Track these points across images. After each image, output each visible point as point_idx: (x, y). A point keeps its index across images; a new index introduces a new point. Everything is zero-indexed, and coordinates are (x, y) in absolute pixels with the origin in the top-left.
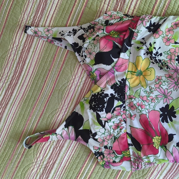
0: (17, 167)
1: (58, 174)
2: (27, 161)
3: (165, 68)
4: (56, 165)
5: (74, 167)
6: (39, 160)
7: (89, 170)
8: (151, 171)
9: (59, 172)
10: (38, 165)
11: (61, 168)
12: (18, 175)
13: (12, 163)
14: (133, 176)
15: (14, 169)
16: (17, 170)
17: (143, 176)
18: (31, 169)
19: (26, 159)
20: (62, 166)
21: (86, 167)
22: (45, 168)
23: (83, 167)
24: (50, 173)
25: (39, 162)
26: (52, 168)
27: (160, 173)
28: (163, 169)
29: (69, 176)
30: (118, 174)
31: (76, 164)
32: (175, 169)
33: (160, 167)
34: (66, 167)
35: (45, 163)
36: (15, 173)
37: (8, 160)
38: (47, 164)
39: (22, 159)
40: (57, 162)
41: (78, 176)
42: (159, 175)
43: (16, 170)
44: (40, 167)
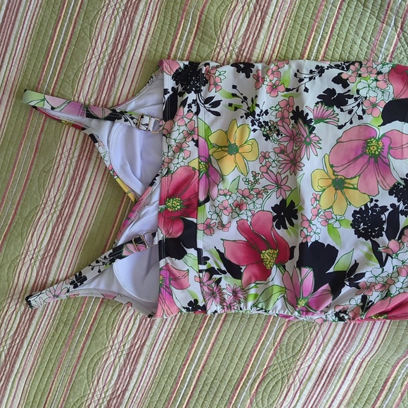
0: (80, 356)
1: (150, 363)
2: (97, 346)
4: (145, 350)
5: (177, 349)
6: (116, 342)
7: (203, 351)
8: (307, 347)
9: (151, 360)
10: (115, 352)
11: (154, 353)
12: (82, 371)
13: (69, 350)
14: (277, 358)
15: (75, 361)
16: (80, 362)
17: (294, 356)
18: (105, 359)
19: (93, 343)
20: (156, 349)
21: (198, 347)
22: (128, 354)
23: (192, 348)
24: (137, 363)
25: (117, 346)
26: (140, 355)
27: (321, 348)
28: (326, 340)
29: (170, 365)
30: (252, 356)
31: (181, 344)
32: (345, 339)
33: (322, 337)
34: (163, 351)
35: (127, 346)
36: (78, 368)
37: (64, 347)
38: (130, 349)
39: (88, 343)
40: (148, 343)
41: (185, 365)
42: (320, 352)
43: (78, 362)
44: (120, 355)
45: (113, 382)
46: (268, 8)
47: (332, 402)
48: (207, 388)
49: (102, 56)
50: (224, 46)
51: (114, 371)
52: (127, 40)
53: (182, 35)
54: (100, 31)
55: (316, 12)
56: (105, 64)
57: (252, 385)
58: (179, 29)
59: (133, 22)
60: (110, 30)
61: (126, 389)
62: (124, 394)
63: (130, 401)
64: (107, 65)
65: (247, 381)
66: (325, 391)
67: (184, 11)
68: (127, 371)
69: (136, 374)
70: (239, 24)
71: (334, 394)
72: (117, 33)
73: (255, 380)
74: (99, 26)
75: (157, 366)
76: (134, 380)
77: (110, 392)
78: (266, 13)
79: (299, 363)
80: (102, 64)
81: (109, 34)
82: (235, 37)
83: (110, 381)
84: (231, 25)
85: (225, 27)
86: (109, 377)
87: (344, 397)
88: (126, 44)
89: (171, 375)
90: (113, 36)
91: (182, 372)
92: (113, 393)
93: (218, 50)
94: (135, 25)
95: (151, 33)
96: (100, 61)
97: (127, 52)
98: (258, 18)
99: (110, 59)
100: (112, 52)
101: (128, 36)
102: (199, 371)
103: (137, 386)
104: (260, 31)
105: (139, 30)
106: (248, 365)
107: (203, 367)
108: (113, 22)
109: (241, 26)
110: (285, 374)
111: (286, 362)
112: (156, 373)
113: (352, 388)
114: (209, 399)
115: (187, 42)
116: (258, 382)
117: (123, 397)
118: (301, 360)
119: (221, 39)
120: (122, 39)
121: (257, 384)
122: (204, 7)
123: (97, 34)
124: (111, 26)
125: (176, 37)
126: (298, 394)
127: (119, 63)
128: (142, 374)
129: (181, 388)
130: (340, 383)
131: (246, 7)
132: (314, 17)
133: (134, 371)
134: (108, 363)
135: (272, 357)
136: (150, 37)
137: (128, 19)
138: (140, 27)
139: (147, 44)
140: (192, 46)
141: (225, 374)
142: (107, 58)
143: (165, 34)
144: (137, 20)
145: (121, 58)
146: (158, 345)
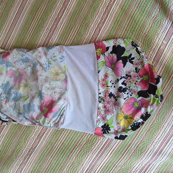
0: (23, 133)
1: (45, 139)
2: (29, 130)
3: (103, 101)
4: (45, 134)
5: (55, 136)
6: (35, 130)
7: (63, 138)
8: (97, 142)
9: (46, 138)
10: (35, 134)
11: (47, 136)
12: (23, 138)
13: (20, 130)
14: (86, 144)
15: (21, 134)
16: (23, 135)
17: (92, 145)
18: (31, 135)
19: (28, 129)
20: (48, 135)
21: (62, 137)
22: (39, 135)
23: (60, 136)
24: (41, 138)
25: (36, 132)
26: (42, 136)
27: (101, 143)
28: (103, 140)
29: (52, 141)
30: (78, 143)
31: (56, 135)
32: (109, 141)
33: (102, 139)
34: (50, 136)
35: (39, 132)
36: (22, 137)
37: (18, 129)
38: (40, 133)
39: (26, 129)
40: (46, 133)
41: (56, 142)
42: (100, 145)
43: (22, 135)
44: (36, 135)
45: (32, 144)
46: (101, 28)
47: (102, 162)
48: (62, 151)
49: (46, 34)
50: (86, 38)
51: (33, 140)
52: (55, 30)
53: (73, 32)
54: (46, 25)
55: (117, 32)
56: (46, 37)
57: (76, 152)
58: (72, 30)
59: (57, 24)
60: (50, 25)
61: (36, 147)
62: (35, 148)
63: (37, 151)
64: (47, 37)
65: (75, 151)
66: (99, 158)
67: (75, 24)
68: (38, 141)
69: (40, 142)
70: (92, 32)
71: (102, 160)
72: (52, 27)
73: (78, 151)
74: (46, 23)
75: (47, 141)
76: (39, 144)
77: (31, 147)
78: (101, 30)
79: (93, 147)
80: (45, 36)
81: (49, 27)
82: (90, 36)
83: (31, 143)
84: (89, 32)
85: (87, 32)
86: (31, 142)
87: (105, 161)
88: (54, 31)
89: (51, 145)
90: (50, 28)
91: (55, 144)
92: (32, 147)
93: (83, 39)
94: (58, 25)
95: (63, 29)
96: (45, 35)
97: (54, 34)
98: (98, 31)
99: (48, 35)
100: (49, 33)
101: (55, 29)
102: (61, 145)
103: (40, 146)
104: (98, 35)
105: (59, 28)
106: (76, 145)
107: (62, 144)
108: (51, 23)
109: (92, 33)
110: (88, 150)
111: (89, 147)
112: (47, 143)
113: (108, 159)
114: (62, 155)
115: (74, 35)
116: (79, 152)
117: (35, 149)
118: (94, 146)
119: (85, 36)
120: (53, 29)
121: (78, 152)
122: (81, 24)
123: (45, 26)
124: (50, 24)
125: (70, 33)
126: (91, 158)
127: (51, 37)
128: (42, 142)
129: (54, 150)
130: (105, 157)
131: (95, 26)
132: (116, 34)
133: (40, 141)
134: (32, 137)
135: (85, 144)
136: (62, 30)
137: (56, 23)
138: (60, 26)
139: (61, 33)
140: (75, 36)
141: (69, 147)
142: (47, 35)
143: (67, 30)
144: (59, 24)
145: (52, 35)
146: (49, 134)
